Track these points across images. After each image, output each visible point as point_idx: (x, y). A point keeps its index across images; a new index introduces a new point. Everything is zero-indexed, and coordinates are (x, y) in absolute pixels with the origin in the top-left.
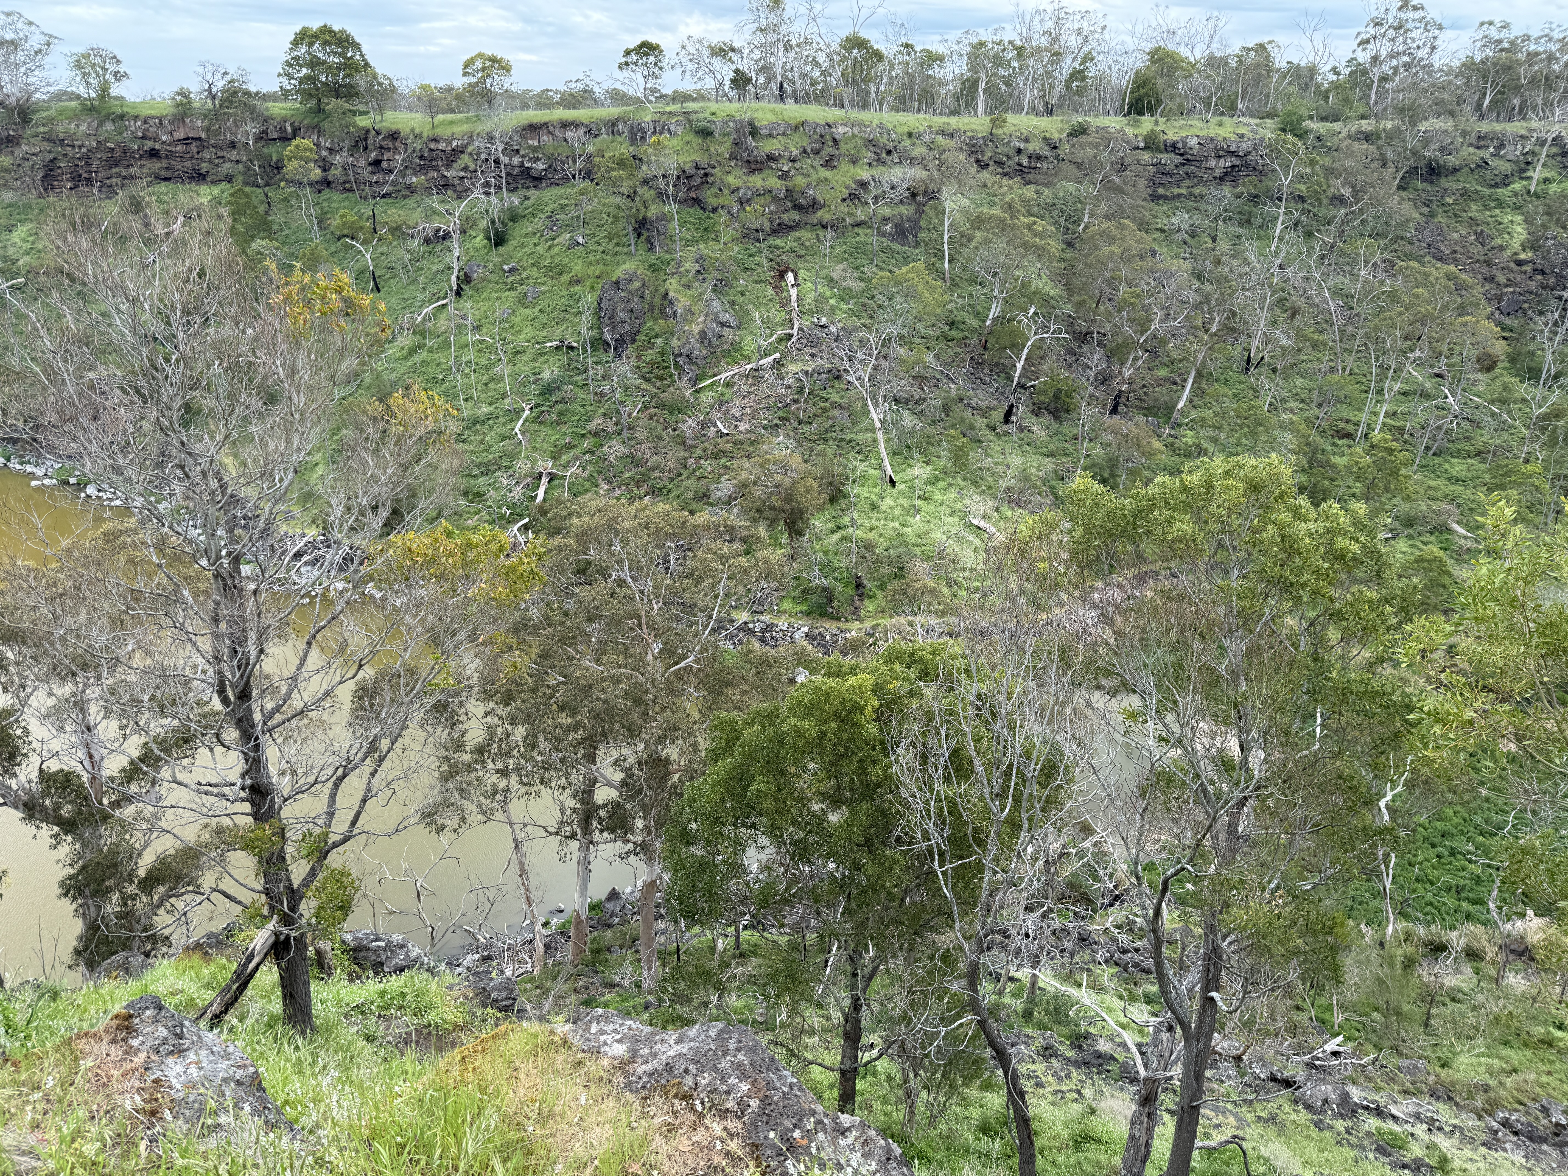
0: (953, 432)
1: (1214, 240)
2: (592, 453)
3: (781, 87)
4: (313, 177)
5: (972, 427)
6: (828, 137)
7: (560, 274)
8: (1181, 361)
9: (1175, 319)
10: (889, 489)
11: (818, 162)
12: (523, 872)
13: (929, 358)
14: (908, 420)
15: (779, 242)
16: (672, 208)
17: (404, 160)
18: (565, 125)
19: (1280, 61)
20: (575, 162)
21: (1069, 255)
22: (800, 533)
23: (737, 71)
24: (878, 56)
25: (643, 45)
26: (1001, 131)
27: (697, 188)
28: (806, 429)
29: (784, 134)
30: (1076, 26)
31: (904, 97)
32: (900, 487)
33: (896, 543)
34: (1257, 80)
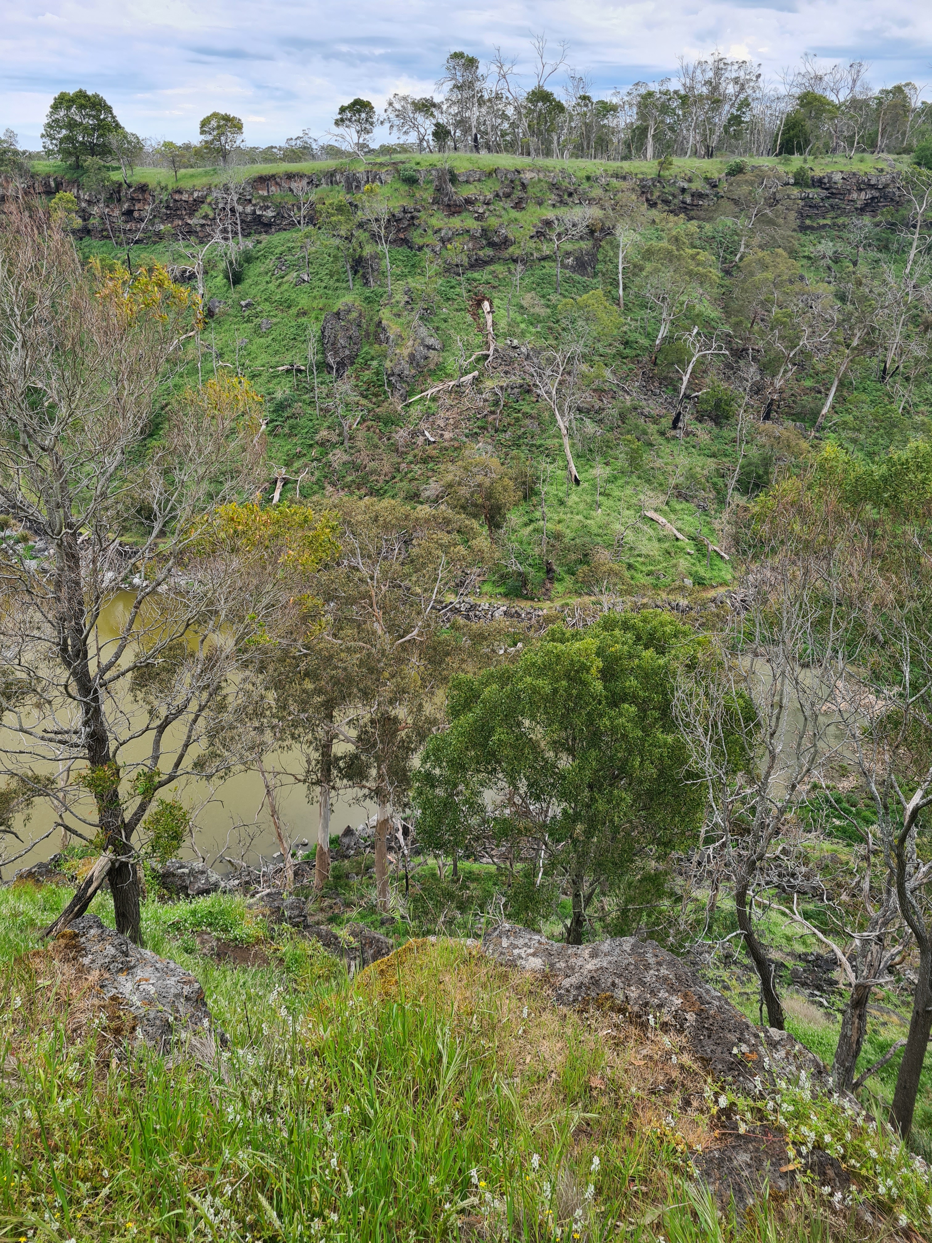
0: (629, 437)
1: (855, 264)
2: (319, 460)
3: (475, 140)
4: (75, 226)
5: (645, 433)
6: (517, 182)
7: (289, 307)
8: (824, 372)
9: (820, 336)
10: (574, 487)
11: (508, 205)
12: (274, 813)
13: (607, 373)
14: (590, 427)
15: (476, 275)
16: (383, 248)
17: (152, 210)
18: (290, 176)
19: (916, 101)
20: (299, 209)
21: (727, 282)
22: (498, 526)
23: (438, 125)
24: (560, 108)
25: (357, 102)
26: (667, 173)
27: (405, 229)
28: (502, 436)
29: (479, 180)
30: (734, 75)
31: (582, 144)
32: (584, 485)
33: (582, 534)
34: (895, 119)
